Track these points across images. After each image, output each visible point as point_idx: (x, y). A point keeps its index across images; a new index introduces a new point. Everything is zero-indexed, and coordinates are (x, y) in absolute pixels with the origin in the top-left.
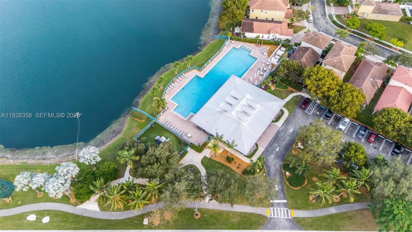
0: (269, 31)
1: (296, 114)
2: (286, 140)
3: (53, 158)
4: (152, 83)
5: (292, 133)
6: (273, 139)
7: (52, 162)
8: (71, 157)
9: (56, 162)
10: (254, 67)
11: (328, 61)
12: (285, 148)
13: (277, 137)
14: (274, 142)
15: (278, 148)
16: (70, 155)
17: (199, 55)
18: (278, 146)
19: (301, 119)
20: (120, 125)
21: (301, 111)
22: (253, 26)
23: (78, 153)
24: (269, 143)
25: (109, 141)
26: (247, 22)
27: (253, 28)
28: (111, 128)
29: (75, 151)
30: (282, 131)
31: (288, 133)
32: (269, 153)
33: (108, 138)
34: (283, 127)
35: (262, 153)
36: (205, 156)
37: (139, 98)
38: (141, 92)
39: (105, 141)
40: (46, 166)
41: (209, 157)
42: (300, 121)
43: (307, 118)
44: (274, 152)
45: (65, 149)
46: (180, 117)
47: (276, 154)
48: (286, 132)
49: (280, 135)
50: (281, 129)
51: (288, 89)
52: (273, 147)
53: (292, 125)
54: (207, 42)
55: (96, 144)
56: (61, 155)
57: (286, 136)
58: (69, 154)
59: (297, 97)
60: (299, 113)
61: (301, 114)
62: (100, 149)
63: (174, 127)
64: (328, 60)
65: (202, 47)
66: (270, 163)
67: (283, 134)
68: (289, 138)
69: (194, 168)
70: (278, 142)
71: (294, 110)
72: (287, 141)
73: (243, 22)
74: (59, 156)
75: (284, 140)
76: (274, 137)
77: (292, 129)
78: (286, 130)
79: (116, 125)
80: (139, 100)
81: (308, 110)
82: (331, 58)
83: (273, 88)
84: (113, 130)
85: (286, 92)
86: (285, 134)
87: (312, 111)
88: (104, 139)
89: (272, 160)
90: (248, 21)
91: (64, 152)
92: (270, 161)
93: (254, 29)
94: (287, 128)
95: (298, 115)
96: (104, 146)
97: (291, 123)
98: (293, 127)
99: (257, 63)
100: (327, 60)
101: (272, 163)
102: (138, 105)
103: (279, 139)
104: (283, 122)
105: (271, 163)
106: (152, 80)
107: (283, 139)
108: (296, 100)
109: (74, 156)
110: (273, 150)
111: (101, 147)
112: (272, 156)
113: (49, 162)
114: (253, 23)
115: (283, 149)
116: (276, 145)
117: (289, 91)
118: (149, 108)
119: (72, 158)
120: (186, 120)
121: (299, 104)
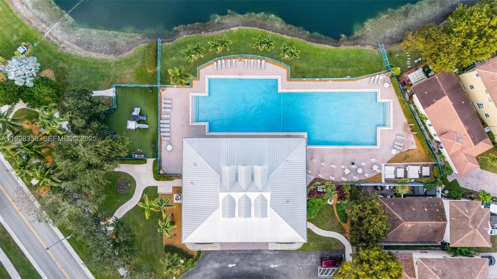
0: (446, 132)
1: (306, 257)
2: (254, 268)
3: (27, 6)
4: (223, 24)
5: (271, 269)
6: (243, 250)
7: (22, 11)
8: (44, 26)
9: (25, 15)
10: (354, 151)
11: (425, 268)
12: (240, 273)
13: (250, 254)
14: (240, 255)
15: (235, 265)
16: (45, 23)
17: (324, 50)
18: (237, 264)
19: (303, 268)
20: (128, 43)
21: (315, 261)
22: (437, 100)
23: (55, 29)
24: (233, 251)
25: (96, 51)
26: (439, 85)
27: (433, 103)
28: (116, 36)
29: (55, 23)
30: (264, 256)
31: (266, 264)
32: (219, 259)
33: (100, 47)
34: (271, 253)
35: (212, 251)
36: (157, 187)
37: (185, 29)
38: (197, 24)
39: (94, 45)
40: (11, 11)
41: (158, 193)
42: (297, 268)
43: (310, 275)
44: (224, 264)
45: (49, 8)
46: (189, 114)
47: (222, 267)
48: (266, 261)
49: (254, 256)
50: (268, 252)
51: (344, 225)
52: (231, 258)
53: (282, 262)
54: (365, 41)
55: (82, 39)
56: (37, 12)
57: (260, 264)
58: (45, 20)
59: (338, 242)
60: (310, 260)
61: (310, 264)
62: (79, 51)
63: (168, 119)
64: (427, 267)
65: (349, 40)
66: (204, 268)
67: (259, 259)
68: (259, 269)
69: (133, 186)
70: (242, 260)
71: (311, 252)
72: (252, 271)
73: (435, 78)
74: (34, 11)
75: (251, 265)
76: (246, 251)
77: (277, 266)
78: (270, 260)
79: (124, 38)
80: (181, 33)
81: (324, 270)
82: (433, 270)
83: (333, 201)
84: (115, 42)
85: (336, 224)
86: (261, 261)
87: (327, 275)
88: (94, 43)
89: (210, 268)
90: (441, 86)
91: (43, 11)
92: (208, 266)
93: (432, 106)
94: (273, 259)
95: (305, 261)
96: (86, 52)
97: (285, 259)
98: (281, 264)
99: (367, 149)
100: (425, 265)
101: (206, 271)
102: (174, 39)
103: (249, 259)
104: (280, 249)
105: (206, 269)
106: (228, 21)
107: (252, 263)
108: (331, 245)
109: (47, 29)
110: (225, 260)
111: (82, 49)
112: (216, 265)
113: (20, 7)
114: (445, 95)
115: (236, 271)
116: (237, 260)
117: (342, 227)
118: (175, 60)
119: (44, 28)
120: (191, 124)
121: (326, 252)
